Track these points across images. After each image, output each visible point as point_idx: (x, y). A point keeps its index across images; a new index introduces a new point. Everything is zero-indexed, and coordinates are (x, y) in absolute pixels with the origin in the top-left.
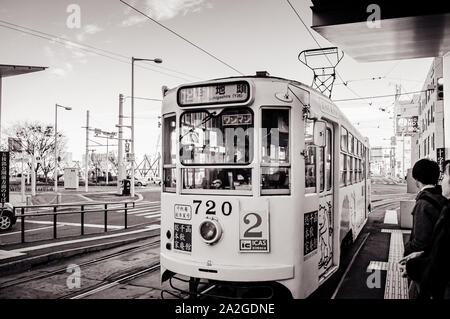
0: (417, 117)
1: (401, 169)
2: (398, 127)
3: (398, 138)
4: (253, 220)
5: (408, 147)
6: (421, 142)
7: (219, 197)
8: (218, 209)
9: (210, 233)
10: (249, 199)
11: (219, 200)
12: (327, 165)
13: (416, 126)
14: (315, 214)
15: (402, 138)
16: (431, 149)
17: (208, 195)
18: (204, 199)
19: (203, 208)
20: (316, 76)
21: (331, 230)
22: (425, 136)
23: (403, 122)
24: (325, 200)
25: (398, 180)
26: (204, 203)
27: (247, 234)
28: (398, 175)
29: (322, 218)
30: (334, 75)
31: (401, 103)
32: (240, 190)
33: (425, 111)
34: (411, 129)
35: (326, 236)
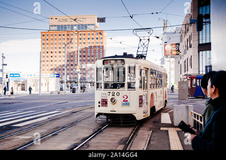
0: (179, 44)
2: (165, 51)
3: (166, 59)
4: (126, 97)
5: (173, 66)
6: (182, 62)
7: (116, 91)
8: (115, 94)
9: (113, 101)
10: (124, 91)
11: (116, 92)
12: (146, 82)
13: (178, 50)
14: (142, 96)
15: (168, 59)
16: (189, 67)
17: (112, 91)
18: (111, 92)
19: (111, 94)
20: (140, 40)
21: (147, 103)
22: (185, 58)
23: (169, 47)
24: (145, 93)
26: (111, 93)
27: (124, 101)
29: (144, 98)
30: (149, 40)
31: (168, 33)
32: (121, 89)
33: (185, 39)
34: (174, 53)
35: (145, 104)
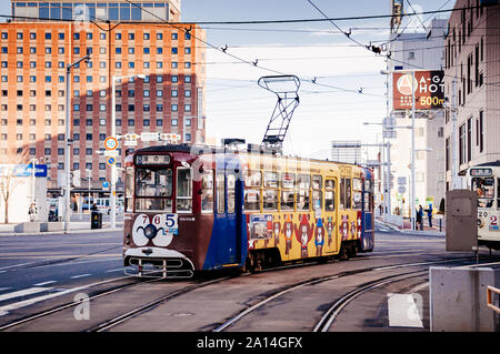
1: (406, 196)
2: (397, 96)
3: (400, 121)
5: (421, 143)
6: (451, 130)
13: (440, 94)
15: (407, 121)
22: (462, 118)
23: (408, 84)
25: (399, 221)
28: (398, 212)
33: (461, 59)
